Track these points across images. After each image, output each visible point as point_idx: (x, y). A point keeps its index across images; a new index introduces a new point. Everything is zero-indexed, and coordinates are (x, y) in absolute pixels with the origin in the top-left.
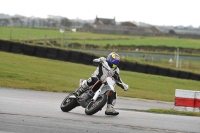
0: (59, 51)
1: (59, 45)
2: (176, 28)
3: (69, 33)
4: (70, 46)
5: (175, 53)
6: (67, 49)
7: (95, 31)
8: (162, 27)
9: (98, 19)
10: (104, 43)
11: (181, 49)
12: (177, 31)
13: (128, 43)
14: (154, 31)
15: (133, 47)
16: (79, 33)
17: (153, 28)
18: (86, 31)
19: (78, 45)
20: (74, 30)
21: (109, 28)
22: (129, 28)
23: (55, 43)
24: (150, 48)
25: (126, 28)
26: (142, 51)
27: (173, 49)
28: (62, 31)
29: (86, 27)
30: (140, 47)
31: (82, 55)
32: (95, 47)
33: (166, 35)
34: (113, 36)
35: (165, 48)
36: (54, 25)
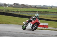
0: (3, 12)
1: (3, 11)
2: (37, 6)
3: (6, 8)
4: (7, 11)
5: (37, 13)
6: (6, 12)
7: (14, 7)
8: (33, 6)
9: (14, 4)
10: (16, 10)
11: (38, 12)
12: (37, 7)
13: (23, 10)
14: (30, 7)
15: (25, 11)
16: (9, 8)
17: (30, 6)
18: (11, 7)
19: (9, 11)
20: (8, 7)
21: (18, 6)
22: (23, 6)
23: (2, 10)
24: (29, 11)
25: (22, 6)
26: (27, 12)
27: (36, 12)
28: (4, 7)
29: (11, 6)
30: (26, 11)
31: (10, 13)
32: (14, 11)
33: (34, 8)
34: (19, 8)
35: (33, 11)
36: (2, 5)
